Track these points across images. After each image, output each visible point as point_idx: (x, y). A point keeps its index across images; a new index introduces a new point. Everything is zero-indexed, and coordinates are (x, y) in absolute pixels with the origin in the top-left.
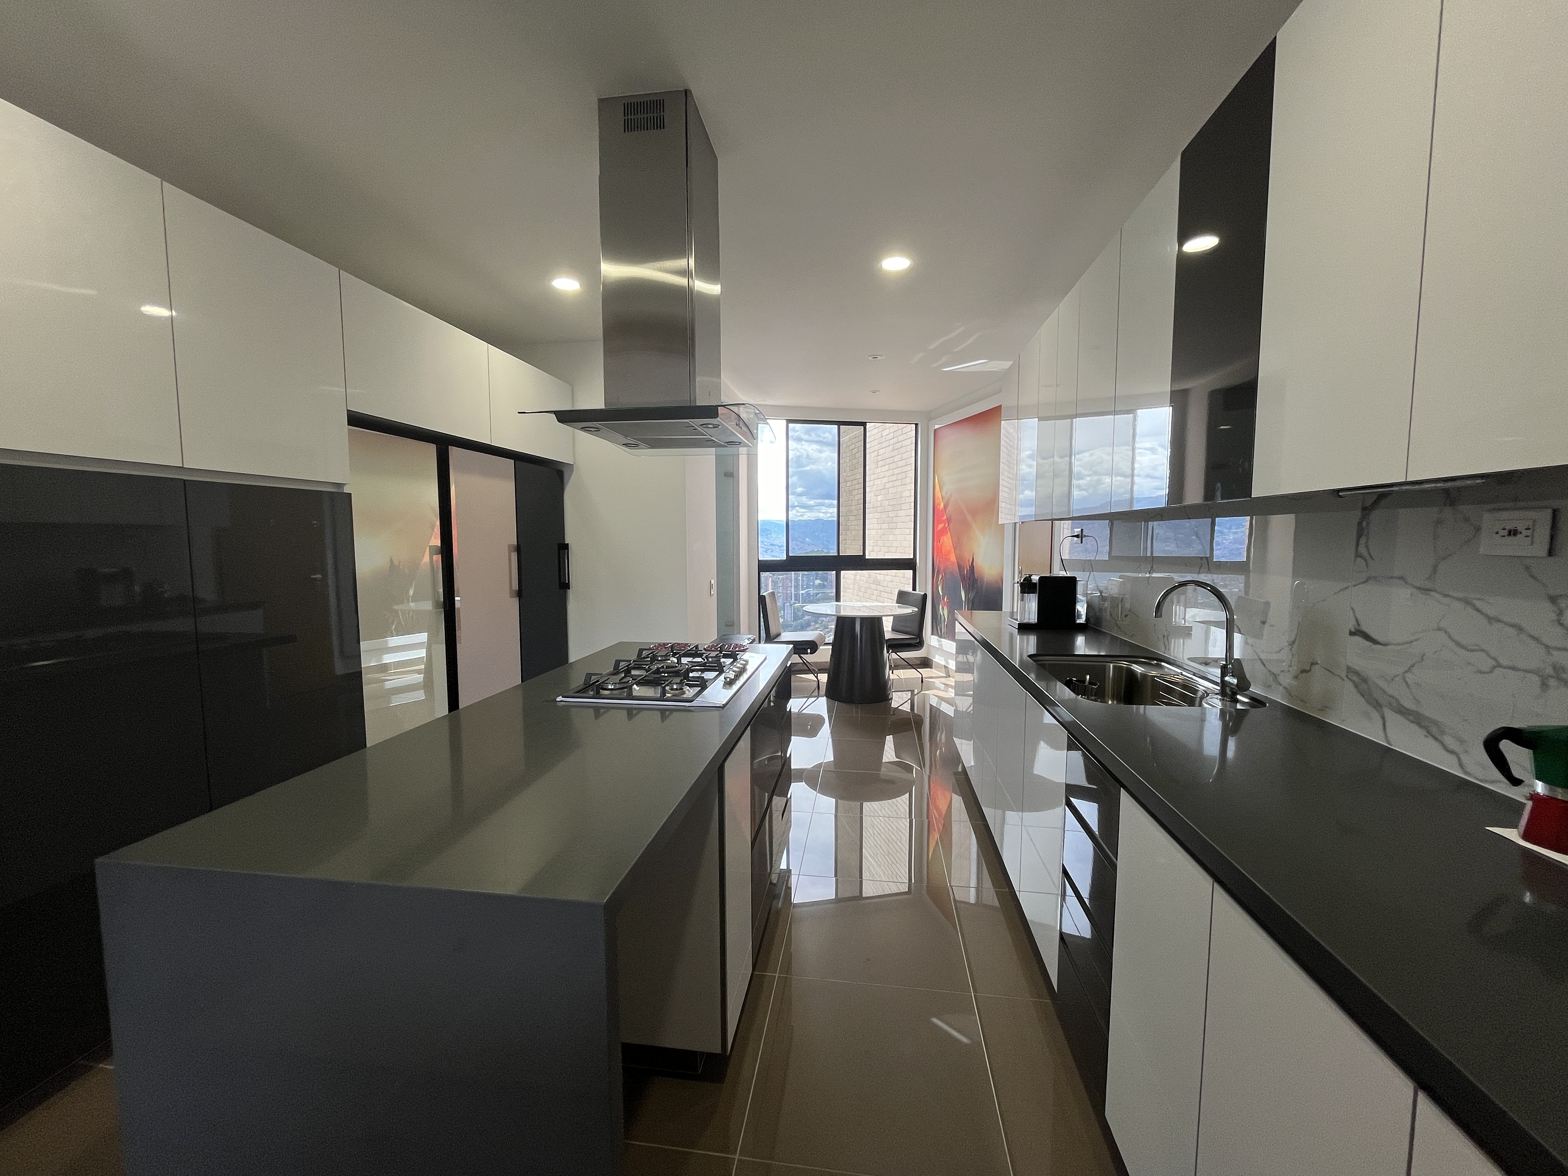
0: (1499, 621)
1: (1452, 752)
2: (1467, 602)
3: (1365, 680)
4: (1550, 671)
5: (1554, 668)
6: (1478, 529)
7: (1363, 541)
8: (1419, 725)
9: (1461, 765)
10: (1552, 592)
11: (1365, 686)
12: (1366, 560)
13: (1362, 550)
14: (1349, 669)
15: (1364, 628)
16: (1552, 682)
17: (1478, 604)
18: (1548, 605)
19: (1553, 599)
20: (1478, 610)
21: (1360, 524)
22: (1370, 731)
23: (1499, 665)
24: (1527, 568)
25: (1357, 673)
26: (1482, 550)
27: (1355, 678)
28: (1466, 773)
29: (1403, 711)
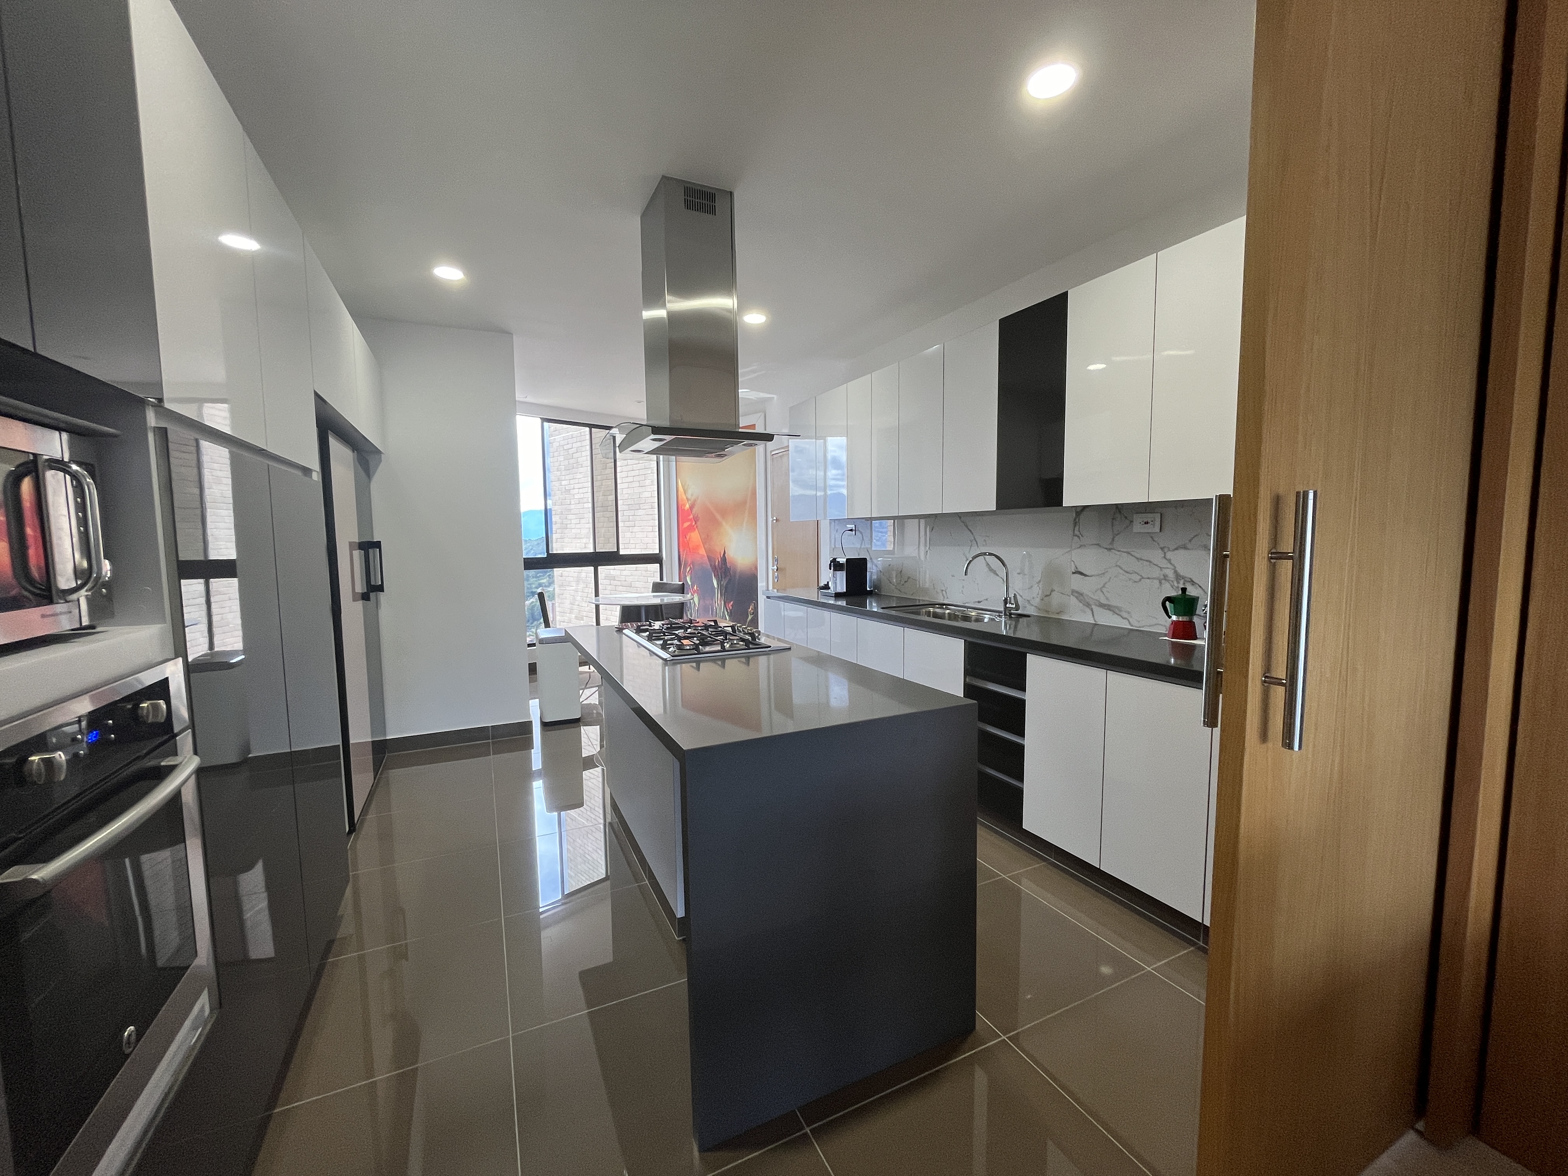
0: (1141, 559)
1: (1125, 618)
2: (1128, 553)
3: (1082, 595)
4: (1162, 577)
5: (1164, 575)
6: (1132, 522)
7: (1077, 528)
8: (1110, 610)
9: (1130, 623)
10: (1162, 546)
11: (1081, 597)
12: (1078, 537)
13: (1077, 532)
14: (1073, 591)
15: (1080, 570)
16: (1163, 581)
17: (1132, 553)
18: (1160, 551)
19: (1162, 549)
20: (1132, 556)
21: (1075, 520)
22: (1086, 618)
23: (1143, 578)
24: (1152, 537)
25: (1077, 592)
26: (1135, 530)
27: (1076, 595)
28: (1132, 626)
29: (1102, 606)
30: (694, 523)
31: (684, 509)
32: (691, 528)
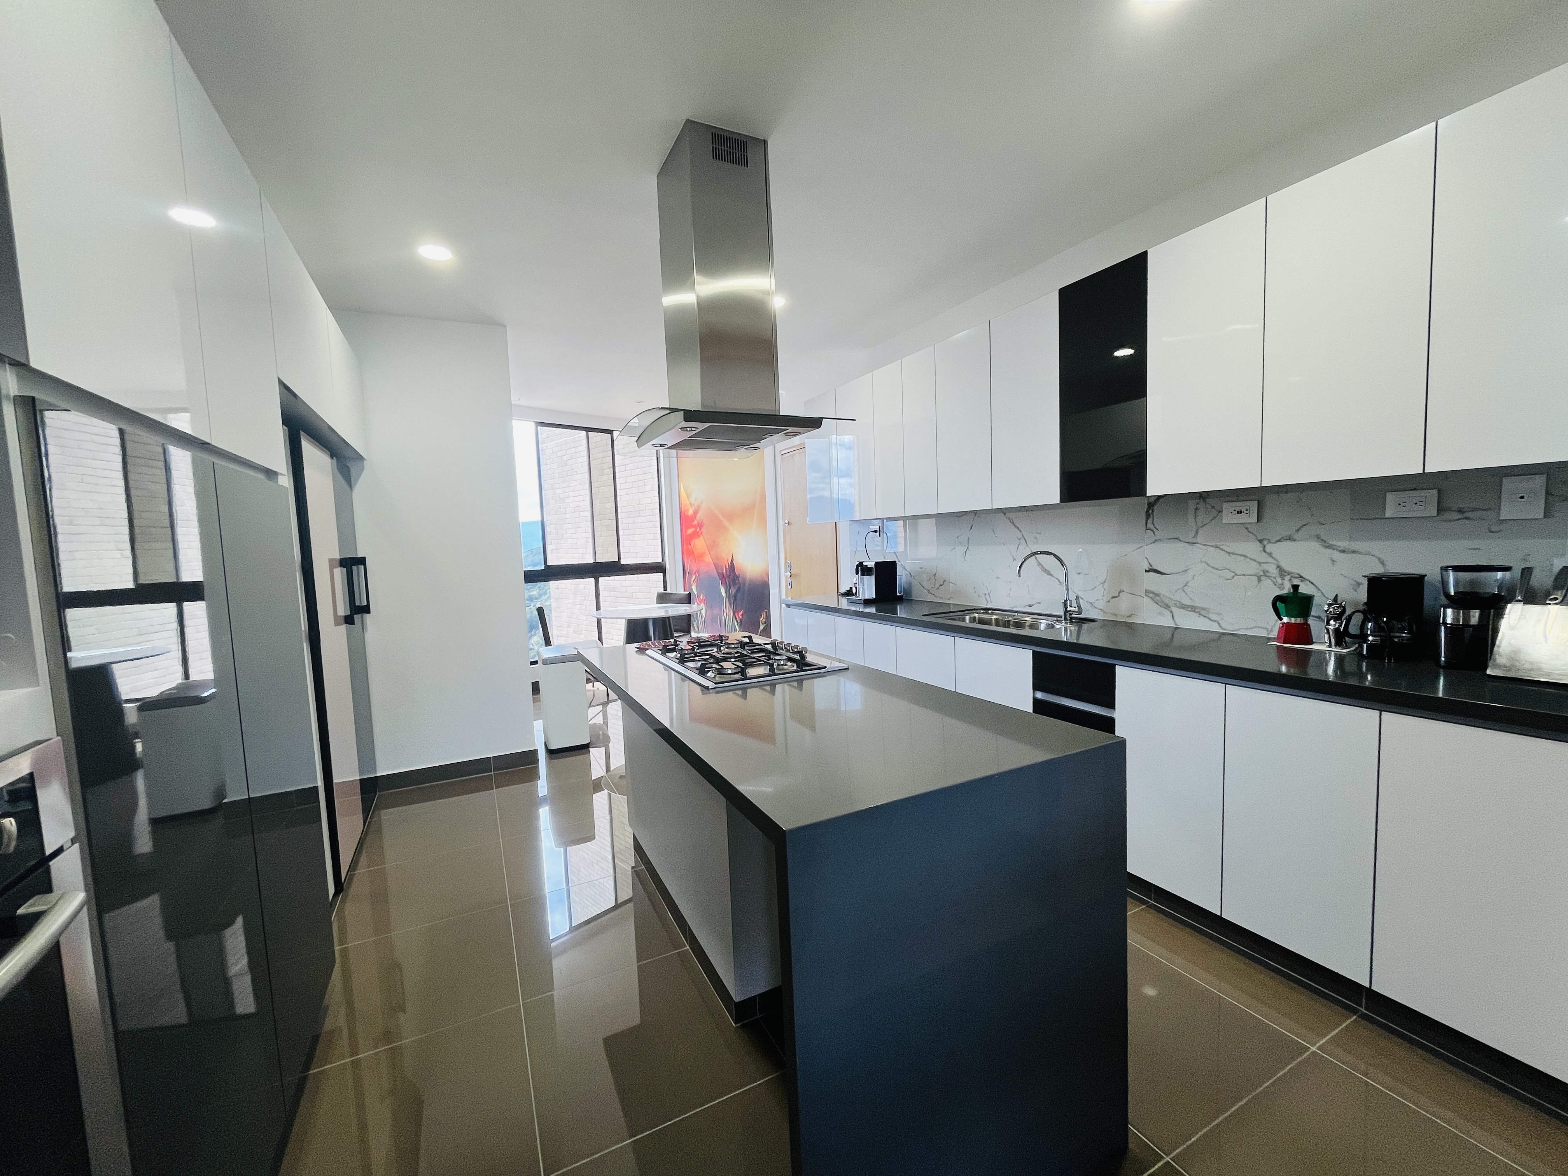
0: (1233, 554)
1: (1215, 621)
2: (1217, 547)
3: (1158, 595)
4: (1262, 573)
5: (1263, 571)
6: (1220, 512)
7: (1150, 521)
8: (1194, 611)
9: (1220, 626)
10: (1260, 538)
11: (1158, 598)
12: (1152, 531)
13: (1150, 525)
14: (1146, 591)
15: (1154, 567)
16: (1263, 578)
17: (1221, 547)
18: (1258, 543)
19: (1260, 541)
20: (1221, 549)
21: (1147, 512)
22: (1165, 621)
23: (1236, 575)
24: (1247, 528)
25: (1153, 593)
26: (1224, 521)
27: (1151, 595)
28: (1223, 629)
29: (1184, 607)
30: (698, 529)
31: (687, 515)
32: (696, 535)
